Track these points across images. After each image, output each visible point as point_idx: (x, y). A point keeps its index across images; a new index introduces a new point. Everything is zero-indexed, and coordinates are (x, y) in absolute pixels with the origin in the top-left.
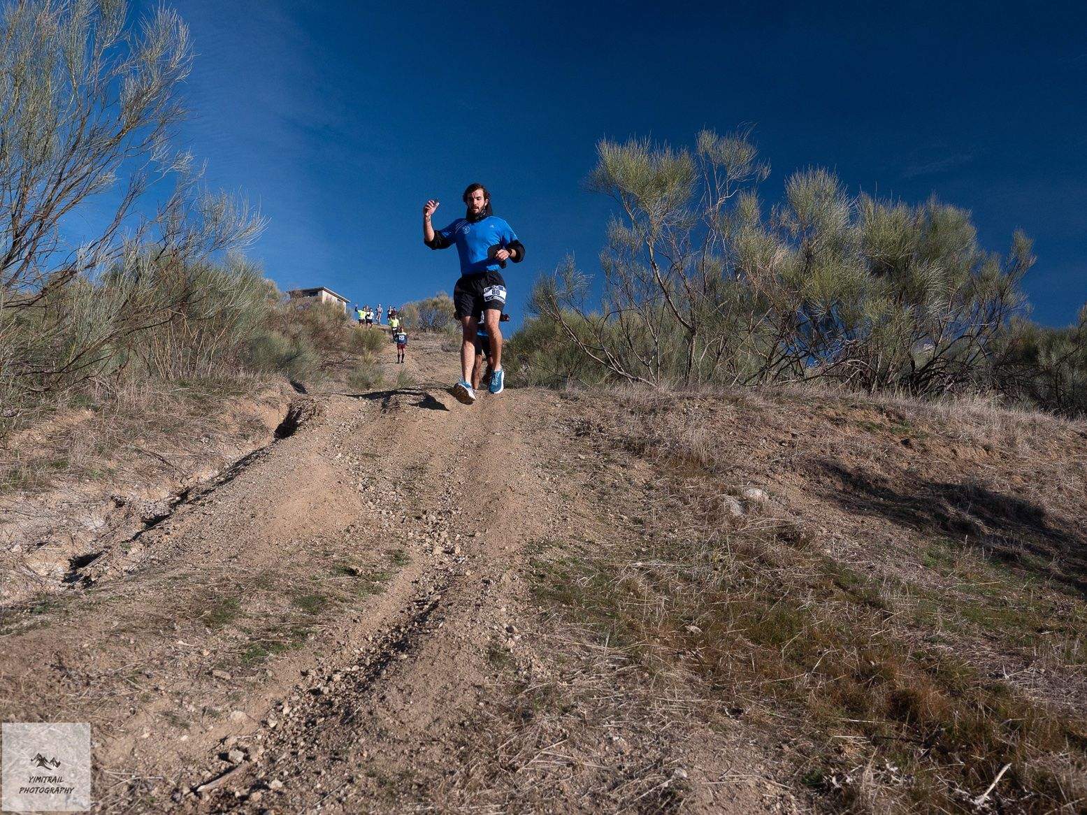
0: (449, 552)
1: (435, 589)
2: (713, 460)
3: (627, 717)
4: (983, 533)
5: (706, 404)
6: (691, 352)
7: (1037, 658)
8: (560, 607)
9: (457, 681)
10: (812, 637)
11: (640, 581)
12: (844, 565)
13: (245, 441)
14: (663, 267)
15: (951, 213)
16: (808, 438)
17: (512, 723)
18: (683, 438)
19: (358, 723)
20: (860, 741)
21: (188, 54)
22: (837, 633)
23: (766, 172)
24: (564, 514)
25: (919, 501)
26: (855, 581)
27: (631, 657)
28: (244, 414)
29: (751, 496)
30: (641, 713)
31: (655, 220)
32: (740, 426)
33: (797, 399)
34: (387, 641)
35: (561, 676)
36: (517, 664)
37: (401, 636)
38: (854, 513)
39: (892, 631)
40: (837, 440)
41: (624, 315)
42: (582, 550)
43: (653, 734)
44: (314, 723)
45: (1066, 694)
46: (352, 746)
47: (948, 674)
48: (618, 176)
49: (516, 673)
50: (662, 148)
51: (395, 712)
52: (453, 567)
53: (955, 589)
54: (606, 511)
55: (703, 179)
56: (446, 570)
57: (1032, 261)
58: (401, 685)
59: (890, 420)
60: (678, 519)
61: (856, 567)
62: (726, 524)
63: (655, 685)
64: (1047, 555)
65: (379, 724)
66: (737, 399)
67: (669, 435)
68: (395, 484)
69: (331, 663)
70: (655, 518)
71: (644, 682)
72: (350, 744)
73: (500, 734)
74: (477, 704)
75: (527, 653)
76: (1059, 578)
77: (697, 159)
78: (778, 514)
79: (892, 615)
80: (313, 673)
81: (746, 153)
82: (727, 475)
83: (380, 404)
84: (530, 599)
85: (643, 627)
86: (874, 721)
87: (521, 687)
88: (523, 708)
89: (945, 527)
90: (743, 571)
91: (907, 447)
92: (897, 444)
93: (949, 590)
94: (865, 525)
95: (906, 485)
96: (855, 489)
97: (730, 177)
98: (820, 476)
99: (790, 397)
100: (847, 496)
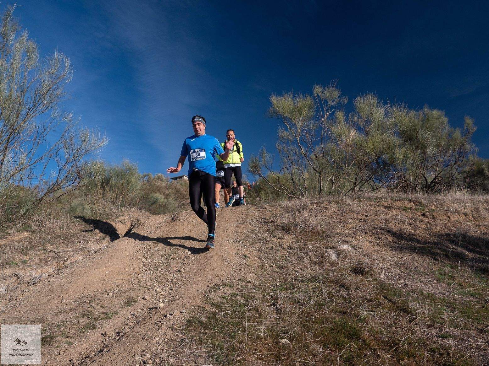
2: (324, 232)
4: (468, 258)
5: (323, 205)
12: (390, 284)
13: (103, 241)
15: (435, 113)
16: (373, 217)
18: (310, 222)
23: (346, 101)
25: (432, 244)
26: (396, 294)
29: (342, 249)
31: (298, 126)
32: (339, 214)
33: (369, 199)
38: (397, 253)
39: (416, 331)
40: (388, 216)
48: (280, 109)
50: (298, 94)
53: (456, 294)
55: (318, 107)
57: (475, 129)
59: (415, 205)
60: (302, 264)
61: (397, 285)
62: (328, 264)
66: (338, 201)
77: (314, 98)
78: (355, 257)
81: (336, 93)
82: (332, 239)
84: (181, 328)
89: (447, 256)
91: (424, 217)
92: (419, 216)
93: (453, 295)
94: (403, 259)
95: (425, 236)
96: (398, 240)
97: (330, 104)
98: (380, 235)
99: (365, 198)
100: (394, 244)
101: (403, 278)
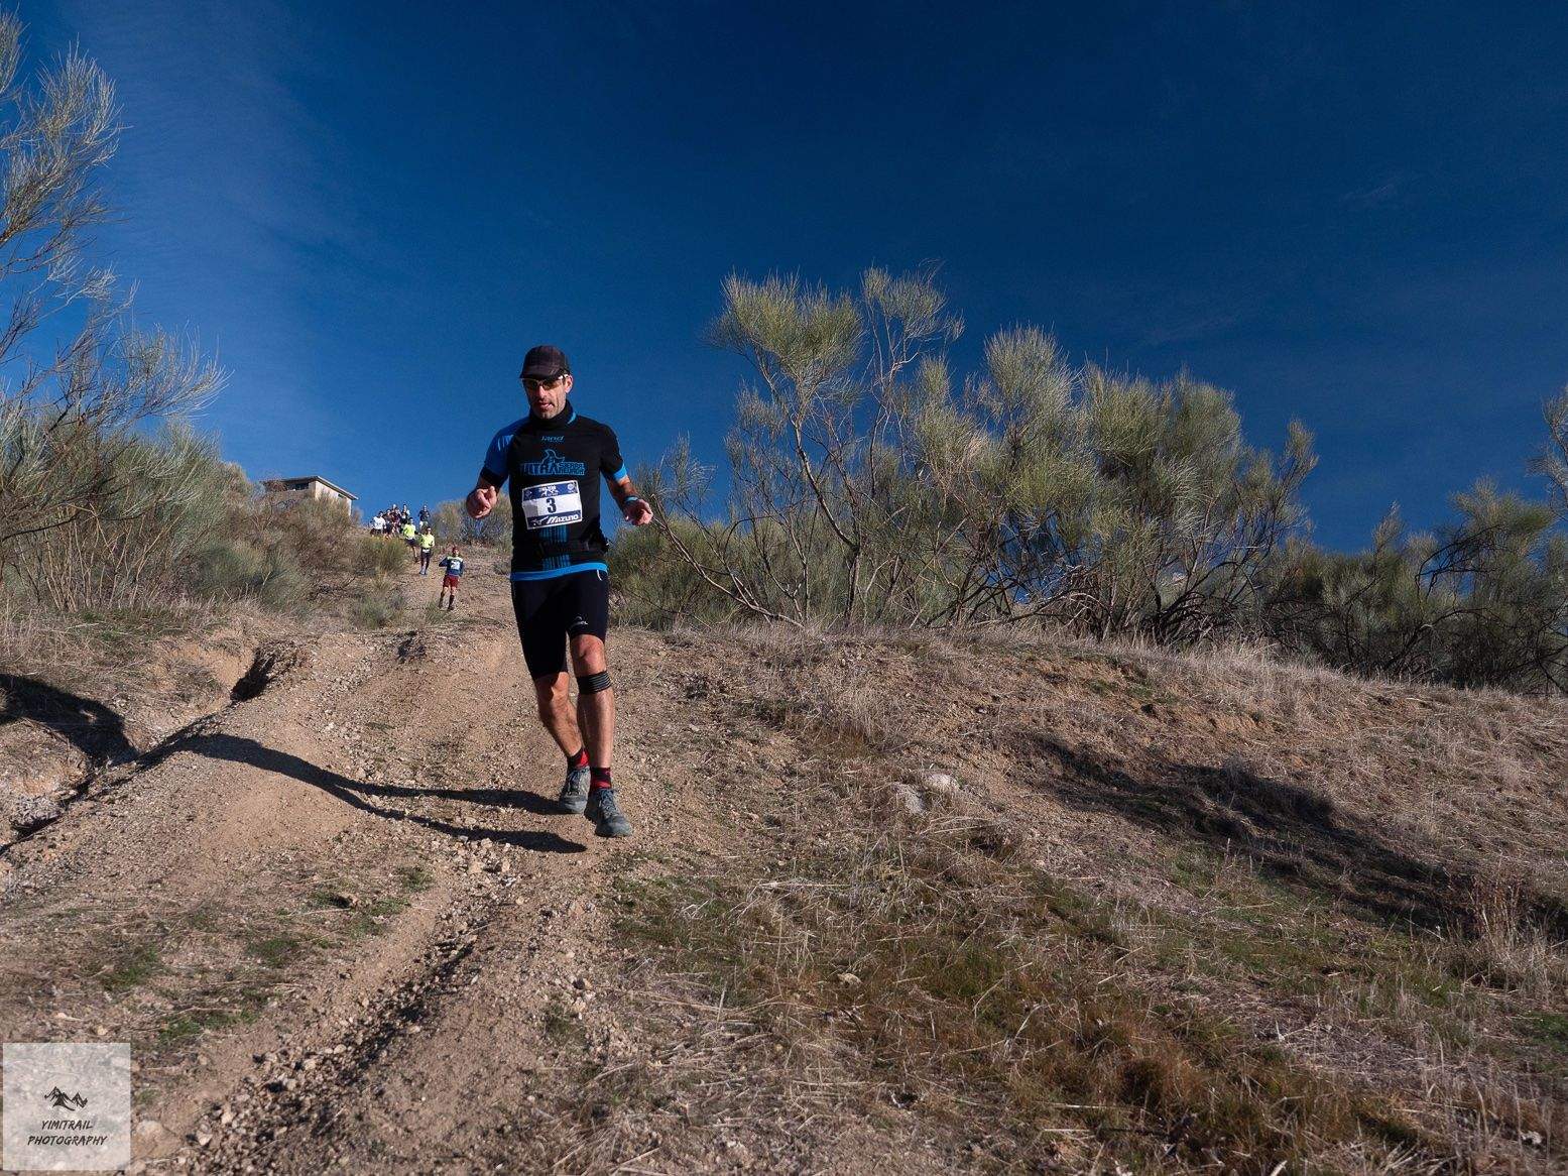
0: (493, 870)
1: (470, 926)
2: (882, 733)
3: (748, 1110)
4: (1251, 836)
5: (874, 653)
6: (854, 578)
7: (1322, 1010)
8: (656, 949)
9: (496, 1065)
10: (1016, 986)
11: (775, 911)
12: (1063, 882)
13: (184, 705)
14: (814, 459)
15: (1208, 394)
16: (1015, 702)
17: (577, 1125)
18: (841, 702)
19: (339, 1133)
20: (1081, 1136)
21: (113, 125)
22: (1051, 980)
23: (959, 329)
24: (667, 812)
25: (1164, 792)
26: (1077, 905)
27: (757, 1022)
28: (183, 664)
29: (935, 784)
30: (769, 1104)
31: (804, 391)
32: (921, 685)
33: (1000, 646)
34: (391, 1006)
35: (653, 1052)
36: (587, 1036)
37: (412, 998)
38: (1076, 808)
39: (1127, 976)
40: (1055, 705)
41: (759, 524)
42: (691, 864)
43: (787, 1136)
44: (270, 1137)
45: (1360, 1061)
46: (329, 1168)
47: (1203, 1035)
48: (752, 328)
49: (586, 1050)
50: (814, 290)
51: (397, 1115)
52: (498, 893)
53: (1214, 914)
54: (728, 807)
55: (871, 336)
56: (488, 897)
57: (1313, 463)
58: (410, 1072)
59: (1126, 678)
60: (832, 819)
61: (1081, 885)
62: (899, 825)
63: (791, 1062)
64: (1337, 868)
65: (371, 1133)
66: (917, 647)
67: (820, 697)
68: (414, 769)
69: (302, 1042)
70: (797, 816)
71: (776, 1059)
72: (325, 1166)
73: (558, 1143)
74: (525, 1099)
75: (604, 1019)
76: (1350, 898)
77: (863, 308)
78: (972, 811)
79: (1127, 952)
80: (273, 1058)
81: (931, 302)
82: (902, 755)
83: (396, 650)
84: (610, 938)
85: (776, 977)
86: (1101, 1107)
87: (593, 1070)
88: (595, 1103)
89: (1200, 827)
90: (922, 893)
91: (1149, 716)
92: (1136, 711)
93: (1206, 916)
94: (1092, 825)
95: (1147, 769)
96: (1078, 774)
97: (908, 334)
98: (1031, 756)
99: (990, 644)
100: (1068, 784)
101: (1093, 870)
